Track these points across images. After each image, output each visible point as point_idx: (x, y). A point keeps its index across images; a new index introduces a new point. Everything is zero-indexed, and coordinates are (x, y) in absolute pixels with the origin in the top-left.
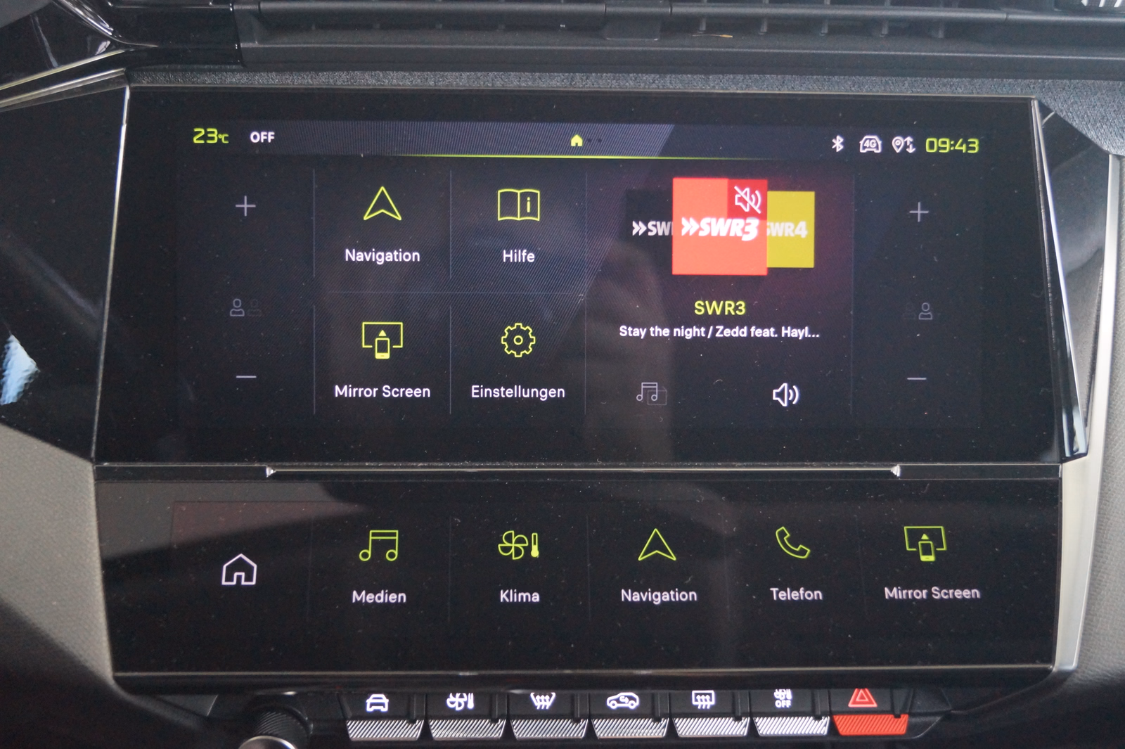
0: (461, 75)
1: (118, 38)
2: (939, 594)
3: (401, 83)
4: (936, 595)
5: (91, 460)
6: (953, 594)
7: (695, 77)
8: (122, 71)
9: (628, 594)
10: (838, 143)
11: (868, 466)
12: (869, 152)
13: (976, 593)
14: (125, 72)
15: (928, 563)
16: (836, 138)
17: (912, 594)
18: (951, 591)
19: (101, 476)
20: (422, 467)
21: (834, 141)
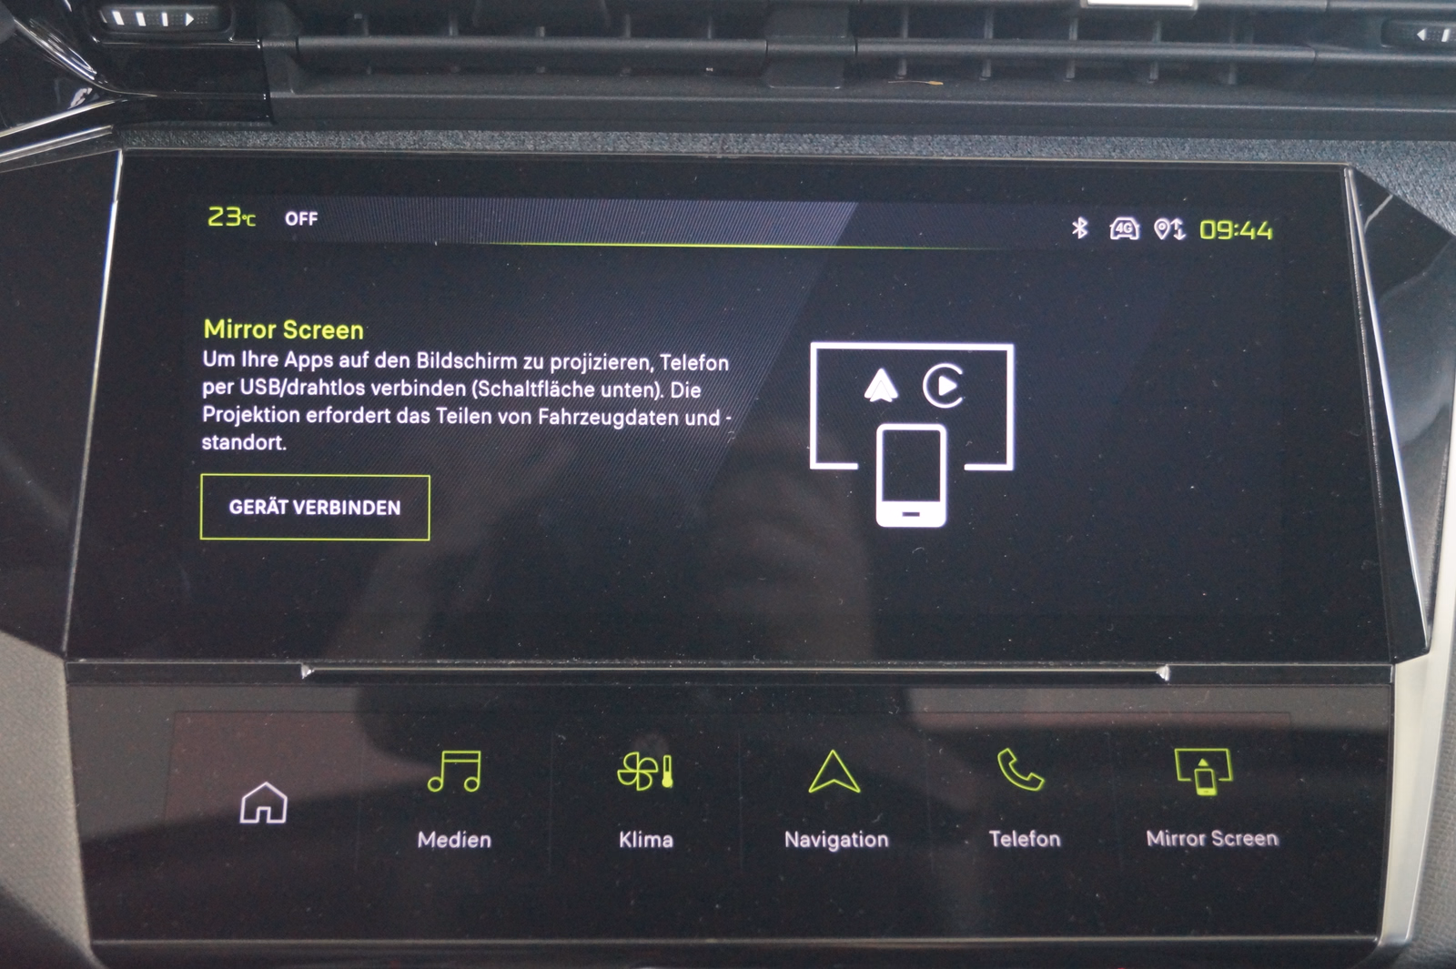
0: (571, 136)
1: (104, 85)
2: (1221, 839)
3: (488, 147)
4: (1218, 841)
5: (61, 655)
6: (1242, 840)
7: (893, 138)
8: (109, 129)
9: (793, 836)
10: (1080, 228)
11: (1124, 666)
12: (1121, 238)
13: (1272, 839)
14: (114, 131)
15: (1206, 798)
16: (1077, 221)
17: (1185, 840)
18: (1238, 836)
19: (76, 678)
20: (513, 665)
21: (1074, 224)
